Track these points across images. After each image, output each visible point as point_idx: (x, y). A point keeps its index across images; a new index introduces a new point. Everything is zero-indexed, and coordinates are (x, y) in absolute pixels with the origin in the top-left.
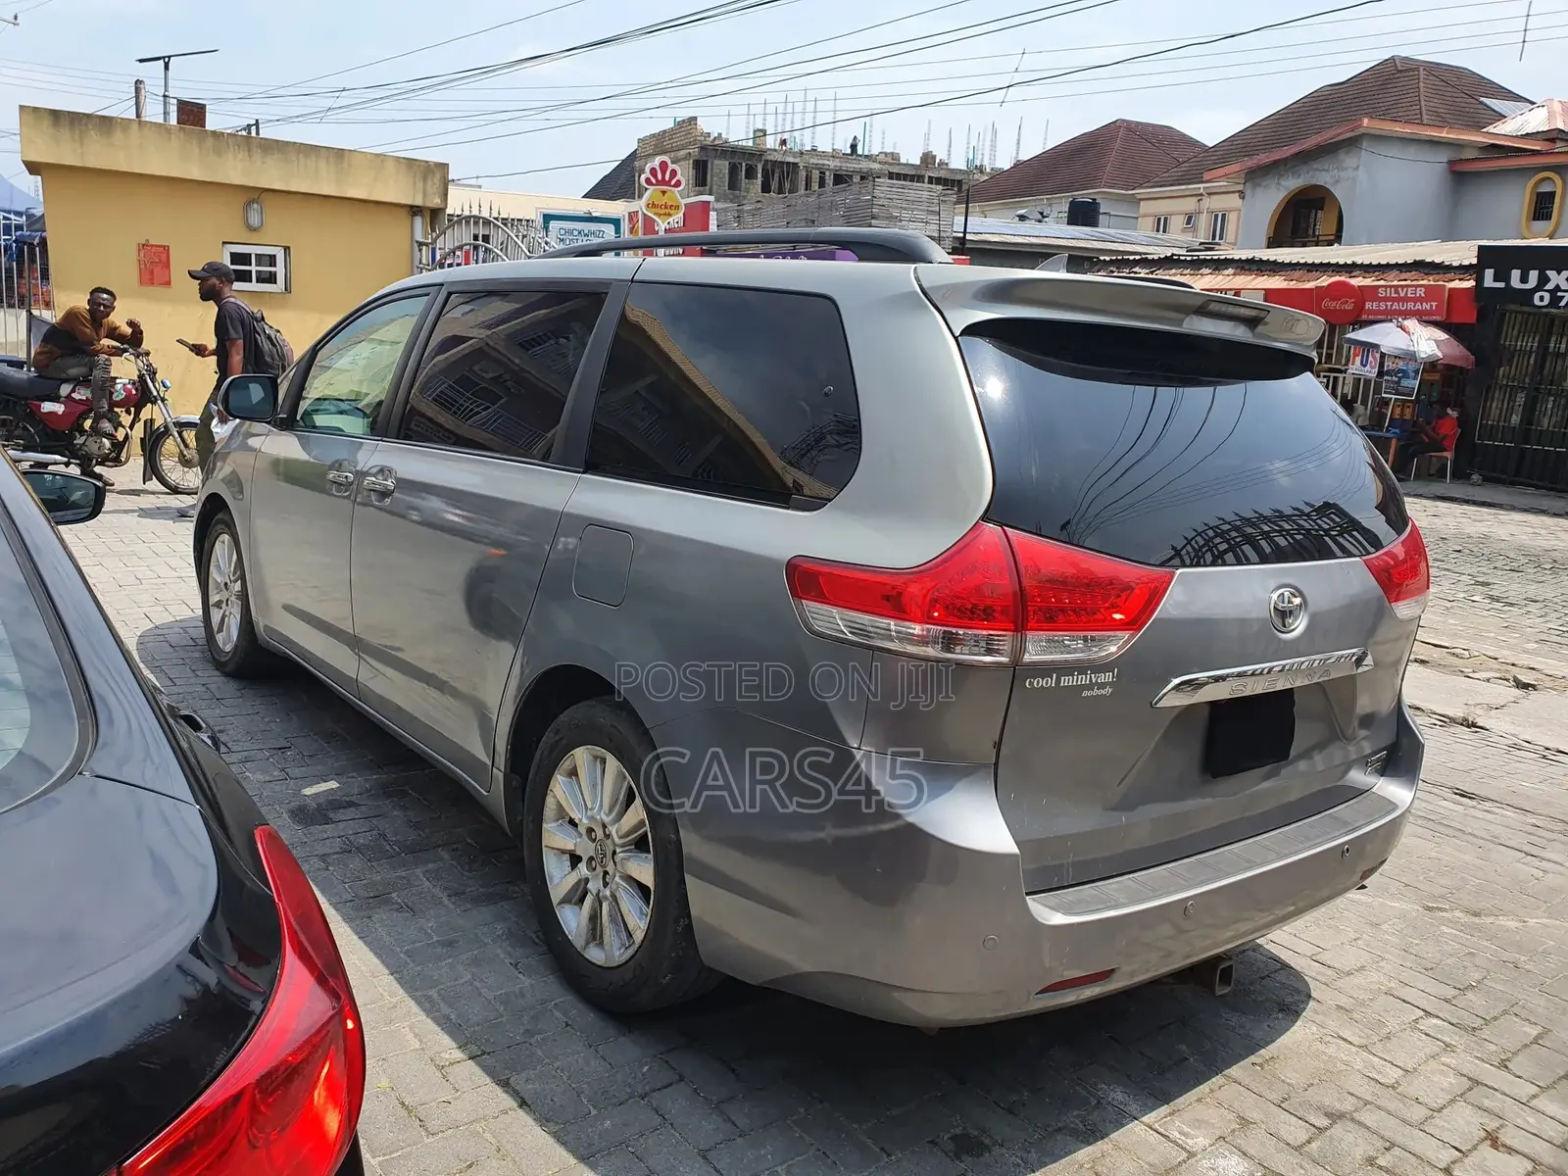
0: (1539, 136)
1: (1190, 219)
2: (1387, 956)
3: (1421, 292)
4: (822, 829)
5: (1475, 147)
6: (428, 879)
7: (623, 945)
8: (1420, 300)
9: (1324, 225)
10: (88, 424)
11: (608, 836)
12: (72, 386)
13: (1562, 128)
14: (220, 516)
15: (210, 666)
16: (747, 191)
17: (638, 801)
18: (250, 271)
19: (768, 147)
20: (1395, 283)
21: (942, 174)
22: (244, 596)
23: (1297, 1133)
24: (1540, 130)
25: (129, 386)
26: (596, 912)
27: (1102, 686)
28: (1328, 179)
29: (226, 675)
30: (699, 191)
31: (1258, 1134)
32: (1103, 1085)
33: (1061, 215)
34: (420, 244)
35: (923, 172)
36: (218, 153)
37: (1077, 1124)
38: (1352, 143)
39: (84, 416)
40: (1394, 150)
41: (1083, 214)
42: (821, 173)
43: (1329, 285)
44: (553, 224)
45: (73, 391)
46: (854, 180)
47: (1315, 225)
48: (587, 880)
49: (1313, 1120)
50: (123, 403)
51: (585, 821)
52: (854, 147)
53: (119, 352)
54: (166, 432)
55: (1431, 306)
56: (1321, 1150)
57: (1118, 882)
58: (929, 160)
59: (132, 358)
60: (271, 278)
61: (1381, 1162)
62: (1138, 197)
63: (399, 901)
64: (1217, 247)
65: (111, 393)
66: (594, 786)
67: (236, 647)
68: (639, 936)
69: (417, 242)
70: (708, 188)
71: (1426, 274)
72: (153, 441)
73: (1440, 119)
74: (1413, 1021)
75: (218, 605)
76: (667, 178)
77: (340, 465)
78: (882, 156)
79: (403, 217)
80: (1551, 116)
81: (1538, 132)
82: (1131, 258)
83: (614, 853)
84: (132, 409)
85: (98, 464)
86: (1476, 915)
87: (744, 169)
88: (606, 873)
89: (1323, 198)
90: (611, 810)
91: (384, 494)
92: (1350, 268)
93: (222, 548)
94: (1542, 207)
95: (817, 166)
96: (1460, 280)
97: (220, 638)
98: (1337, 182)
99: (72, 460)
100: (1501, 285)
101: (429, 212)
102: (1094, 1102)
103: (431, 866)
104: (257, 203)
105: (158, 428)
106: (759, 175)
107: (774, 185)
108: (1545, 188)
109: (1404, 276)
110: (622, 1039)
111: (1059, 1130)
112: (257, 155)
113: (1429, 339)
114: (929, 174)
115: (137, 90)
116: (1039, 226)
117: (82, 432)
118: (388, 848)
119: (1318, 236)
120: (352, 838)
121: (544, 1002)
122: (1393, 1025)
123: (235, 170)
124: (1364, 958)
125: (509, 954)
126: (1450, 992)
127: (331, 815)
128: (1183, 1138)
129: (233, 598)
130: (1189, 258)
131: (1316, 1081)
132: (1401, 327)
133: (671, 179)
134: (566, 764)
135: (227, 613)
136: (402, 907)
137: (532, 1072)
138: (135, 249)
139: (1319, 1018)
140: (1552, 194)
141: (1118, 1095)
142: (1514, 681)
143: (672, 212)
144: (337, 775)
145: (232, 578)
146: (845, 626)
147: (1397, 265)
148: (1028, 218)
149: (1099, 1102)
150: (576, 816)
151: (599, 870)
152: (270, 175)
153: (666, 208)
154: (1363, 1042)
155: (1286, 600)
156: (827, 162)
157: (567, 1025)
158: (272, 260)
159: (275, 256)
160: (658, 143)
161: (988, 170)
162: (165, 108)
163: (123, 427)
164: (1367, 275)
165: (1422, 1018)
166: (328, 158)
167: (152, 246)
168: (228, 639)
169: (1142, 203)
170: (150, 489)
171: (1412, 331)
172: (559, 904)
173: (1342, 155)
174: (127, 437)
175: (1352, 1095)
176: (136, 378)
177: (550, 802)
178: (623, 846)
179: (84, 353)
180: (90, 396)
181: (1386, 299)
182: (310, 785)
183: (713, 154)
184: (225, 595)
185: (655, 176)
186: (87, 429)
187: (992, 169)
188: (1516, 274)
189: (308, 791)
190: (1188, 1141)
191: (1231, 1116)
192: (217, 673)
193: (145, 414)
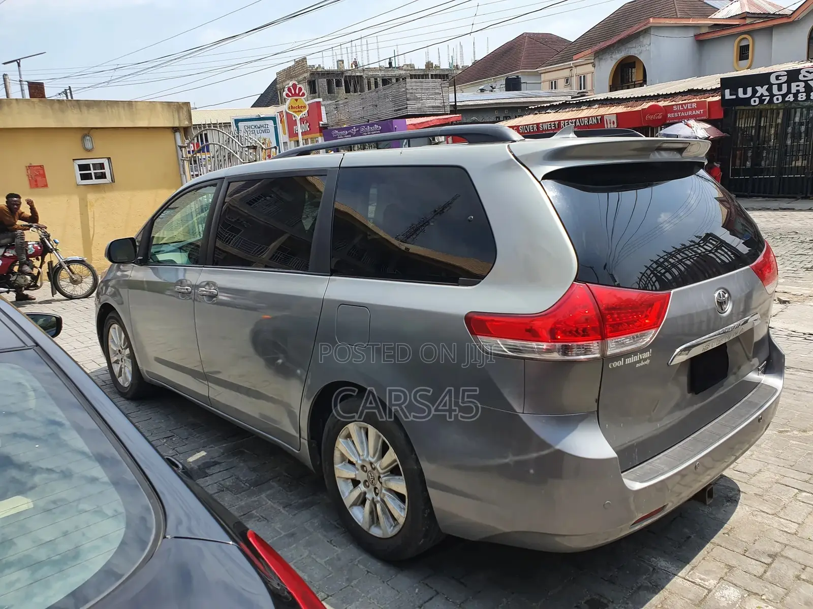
0: (737, 17)
1: (567, 80)
2: (770, 462)
3: (694, 105)
4: (506, 457)
5: (706, 26)
6: (269, 500)
7: (391, 526)
8: (695, 109)
9: (636, 75)
10: (16, 269)
11: (374, 469)
12: (4, 250)
13: (748, 11)
14: (110, 315)
15: (117, 396)
16: (338, 93)
17: (391, 449)
18: (91, 173)
19: (346, 69)
20: (680, 102)
21: (437, 72)
22: (132, 357)
23: (759, 569)
24: (738, 14)
25: (36, 245)
26: (372, 509)
27: (645, 360)
28: (636, 52)
29: (128, 399)
30: (313, 96)
31: (738, 572)
32: (654, 559)
33: (501, 86)
34: (181, 147)
35: (428, 72)
36: (62, 111)
37: (647, 583)
38: (646, 32)
39: (13, 264)
40: (666, 33)
41: (513, 85)
42: (375, 79)
43: (648, 107)
44: (240, 124)
45: (5, 252)
46: (393, 81)
47: (631, 76)
48: (365, 493)
49: (763, 560)
50: (35, 255)
51: (360, 462)
52: (390, 64)
53: (27, 228)
54: (61, 267)
55: (700, 112)
56: (772, 576)
57: (658, 459)
58: (430, 66)
59: (35, 230)
60: (103, 176)
61: (803, 577)
62: (540, 72)
63: (258, 515)
64: (587, 94)
65: (27, 250)
66: (362, 443)
67: (132, 384)
68: (402, 520)
69: (179, 146)
70: (317, 94)
71: (695, 96)
72: (54, 273)
73: (686, 14)
74: (794, 496)
75: (117, 362)
76: (297, 92)
77: (181, 283)
78: (405, 67)
79: (170, 135)
80: (742, 6)
81: (736, 15)
82: (545, 105)
83: (379, 477)
84: (40, 257)
85: (26, 289)
86: (804, 431)
87: (334, 82)
88: (375, 488)
89: (635, 62)
90: (374, 455)
91: (212, 297)
92: (657, 97)
93: (114, 332)
94: (743, 53)
95: (372, 76)
96: (712, 96)
97: (120, 380)
98: (641, 53)
99: (10, 290)
100: (734, 97)
101: (183, 129)
102: (651, 569)
103: (268, 492)
104: (89, 136)
105: (56, 266)
106: (343, 84)
107: (352, 89)
108: (744, 43)
109: (684, 98)
110: (399, 576)
111: (639, 588)
112: (84, 109)
113: (702, 129)
114: (430, 73)
115: (5, 80)
116: (492, 94)
117: (14, 273)
118: (243, 485)
119: (635, 82)
120: (222, 482)
121: (352, 560)
122: (785, 500)
123: (74, 120)
124: (760, 465)
125: (325, 536)
126: (807, 477)
127: (207, 471)
128: (702, 582)
129: (125, 358)
130: (574, 102)
131: (757, 538)
132: (687, 125)
133: (299, 93)
134: (343, 433)
135: (123, 366)
136: (260, 519)
137: (357, 602)
138: (24, 170)
139: (749, 502)
140: (748, 46)
141: (662, 563)
142: (778, 300)
143: (302, 110)
144: (203, 447)
145: (123, 347)
146: (506, 348)
147: (680, 93)
148: (486, 90)
149: (654, 569)
150: (353, 459)
151: (371, 487)
152: (93, 120)
153: (299, 108)
154: (773, 512)
155: (722, 297)
156: (378, 73)
157: (368, 572)
158: (102, 166)
159: (103, 163)
160: (288, 74)
161: (461, 67)
162: (21, 87)
163: (36, 267)
164: (665, 100)
165: (798, 493)
166: (124, 107)
167: (34, 166)
168: (126, 379)
169: (542, 75)
170: (56, 299)
171: (692, 126)
172: (350, 507)
173: (641, 39)
174: (39, 273)
175: (777, 542)
176: (39, 240)
177: (337, 454)
178: (384, 473)
179: (8, 230)
180: (15, 253)
181: (677, 111)
182: (191, 456)
183: (317, 76)
184: (119, 357)
185: (291, 93)
186: (17, 271)
187: (463, 67)
188: (741, 90)
189: (191, 459)
190: (706, 583)
191: (722, 565)
192: (123, 399)
193: (47, 258)
